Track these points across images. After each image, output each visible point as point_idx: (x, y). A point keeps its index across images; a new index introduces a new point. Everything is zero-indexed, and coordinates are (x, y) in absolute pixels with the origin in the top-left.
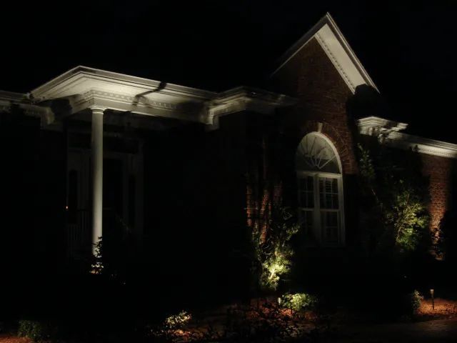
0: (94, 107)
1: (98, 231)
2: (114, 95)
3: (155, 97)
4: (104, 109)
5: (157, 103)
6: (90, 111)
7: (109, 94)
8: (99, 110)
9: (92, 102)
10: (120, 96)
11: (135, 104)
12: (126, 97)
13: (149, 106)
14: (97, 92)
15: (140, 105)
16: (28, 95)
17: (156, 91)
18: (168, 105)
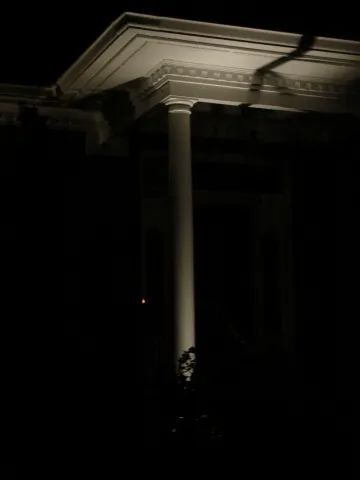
0: (171, 100)
1: (187, 339)
2: (211, 73)
3: (294, 70)
4: (191, 103)
5: (304, 84)
6: (164, 109)
7: (199, 72)
8: (181, 104)
9: (166, 90)
10: (223, 74)
11: (255, 88)
12: (235, 76)
13: (285, 91)
14: (174, 69)
15: (267, 89)
16: (53, 89)
17: (295, 55)
18: (326, 86)
